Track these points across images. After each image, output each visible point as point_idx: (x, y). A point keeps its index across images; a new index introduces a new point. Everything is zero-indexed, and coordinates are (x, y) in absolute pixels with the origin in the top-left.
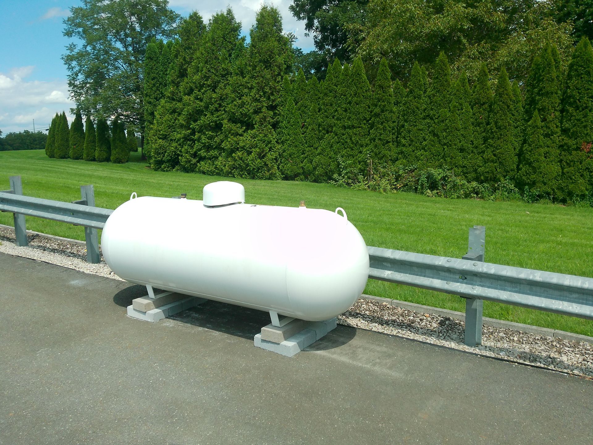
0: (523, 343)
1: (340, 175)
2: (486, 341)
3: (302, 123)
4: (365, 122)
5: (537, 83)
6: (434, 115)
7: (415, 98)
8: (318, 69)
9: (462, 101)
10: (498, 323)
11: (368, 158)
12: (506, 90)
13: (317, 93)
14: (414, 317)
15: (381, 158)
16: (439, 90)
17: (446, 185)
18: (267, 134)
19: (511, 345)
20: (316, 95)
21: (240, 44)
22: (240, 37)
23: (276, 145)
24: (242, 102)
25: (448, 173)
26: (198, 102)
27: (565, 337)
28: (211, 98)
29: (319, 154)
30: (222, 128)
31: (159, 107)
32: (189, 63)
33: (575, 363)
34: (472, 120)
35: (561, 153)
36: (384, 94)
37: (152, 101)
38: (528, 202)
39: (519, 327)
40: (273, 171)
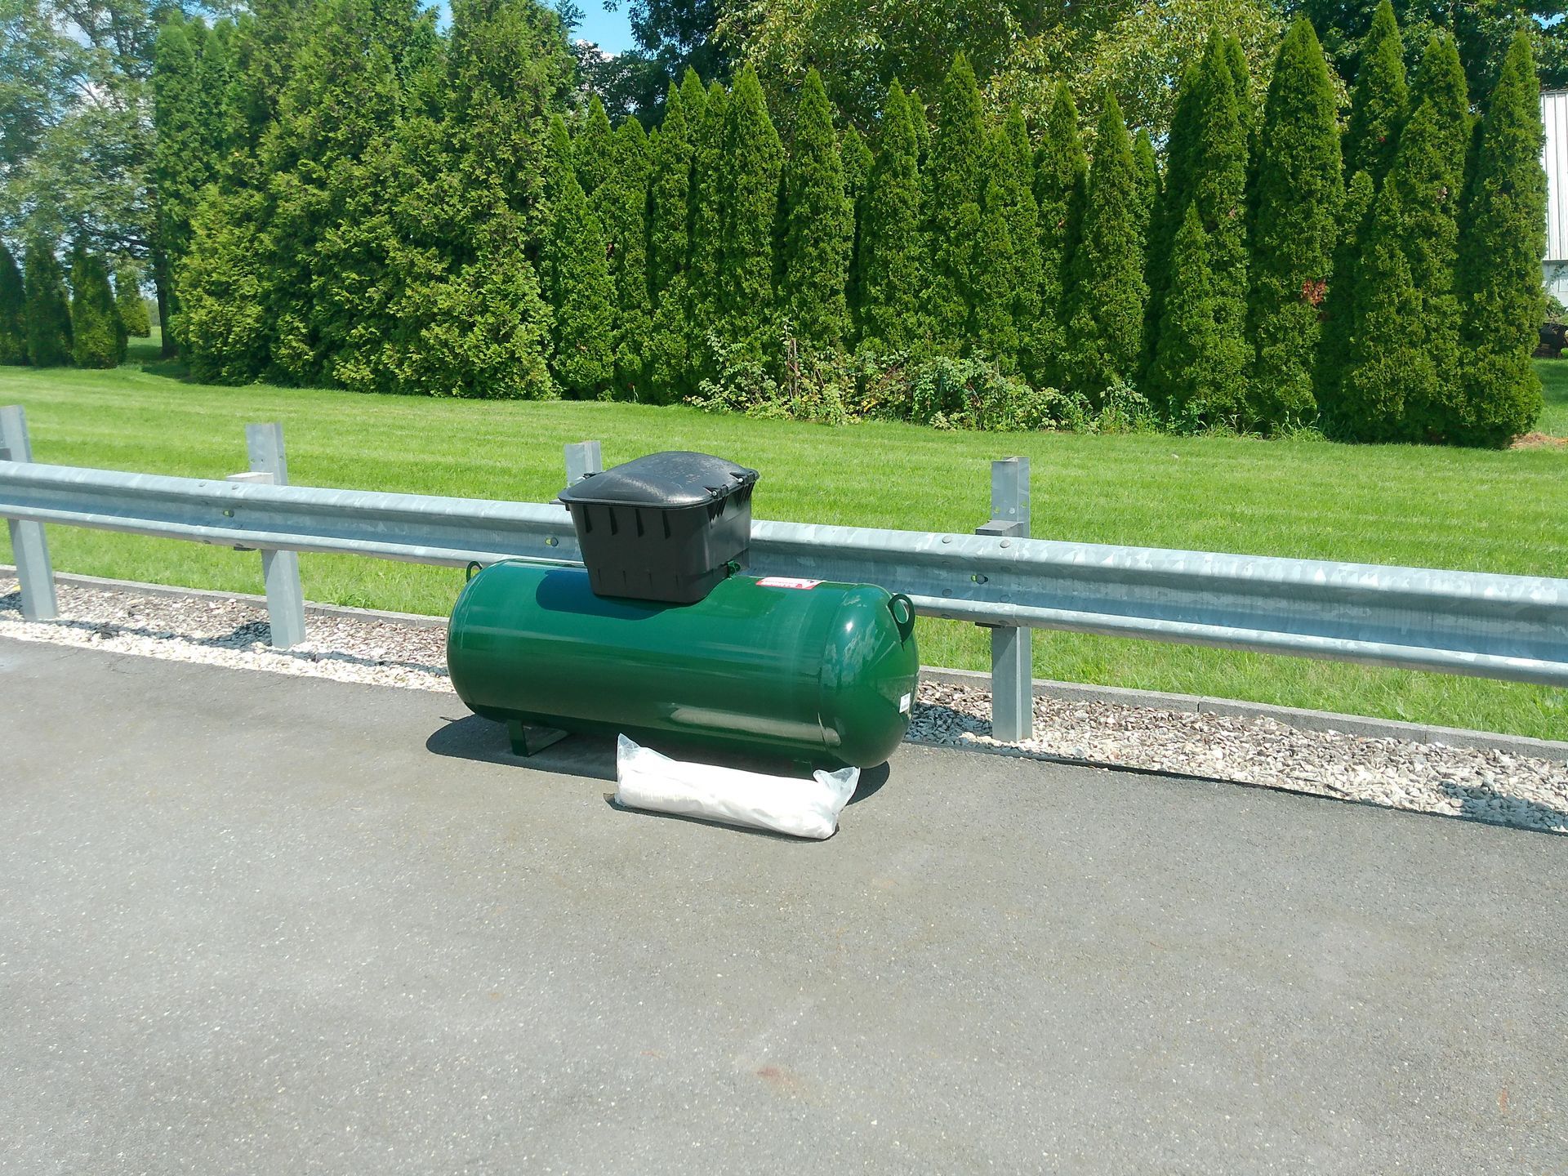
1: (715, 381)
2: (1045, 731)
3: (607, 244)
5: (1192, 132)
6: (948, 219)
7: (895, 176)
8: (646, 100)
9: (1012, 183)
10: (1073, 690)
11: (784, 335)
12: (1119, 152)
15: (817, 336)
16: (955, 155)
17: (982, 399)
18: (513, 276)
19: (1099, 734)
20: (641, 169)
21: (424, 29)
22: (421, 9)
23: (541, 304)
24: (437, 187)
25: (985, 369)
26: (311, 189)
27: (1223, 711)
28: (350, 178)
29: (657, 328)
30: (387, 262)
31: (203, 206)
32: (282, 82)
33: (1239, 760)
34: (1039, 231)
35: (1254, 309)
36: (817, 165)
37: (182, 189)
38: (1180, 433)
39: (1121, 696)
40: (535, 376)
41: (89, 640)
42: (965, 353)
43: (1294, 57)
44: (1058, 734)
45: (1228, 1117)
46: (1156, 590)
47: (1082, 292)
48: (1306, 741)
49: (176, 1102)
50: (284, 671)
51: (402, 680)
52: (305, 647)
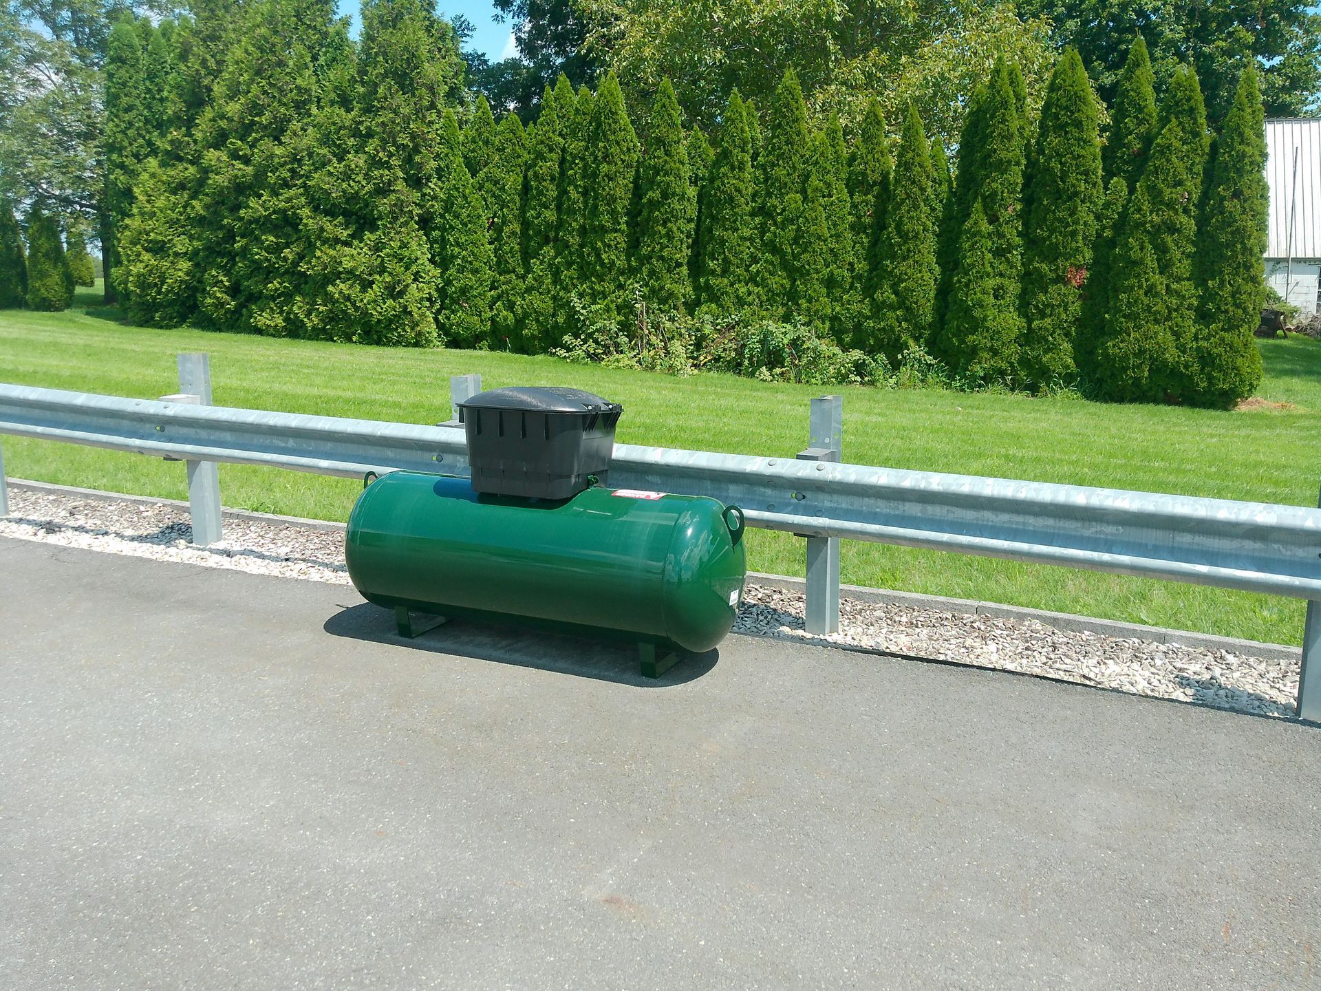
0: (917, 627)
1: (576, 336)
2: (849, 626)
3: (487, 219)
5: (980, 140)
6: (775, 207)
7: (733, 169)
8: (524, 100)
9: (830, 178)
10: (873, 594)
11: (636, 299)
12: (919, 155)
15: (663, 301)
16: (783, 153)
17: (800, 357)
19: (894, 630)
20: (519, 156)
21: (338, 34)
22: (336, 17)
23: (430, 267)
24: (345, 166)
25: (803, 332)
26: (238, 164)
27: (997, 613)
28: (272, 156)
29: (529, 290)
30: (300, 227)
31: (145, 176)
32: (216, 74)
33: (1010, 654)
34: (850, 219)
35: (1026, 289)
36: (668, 159)
37: (127, 162)
38: (963, 390)
39: (912, 600)
40: (423, 327)
41: (35, 534)
42: (786, 318)
43: (1064, 81)
44: (860, 630)
45: (999, 942)
46: (946, 508)
47: (886, 271)
48: (1065, 640)
49: (101, 918)
50: (203, 564)
51: (305, 574)
52: (221, 545)
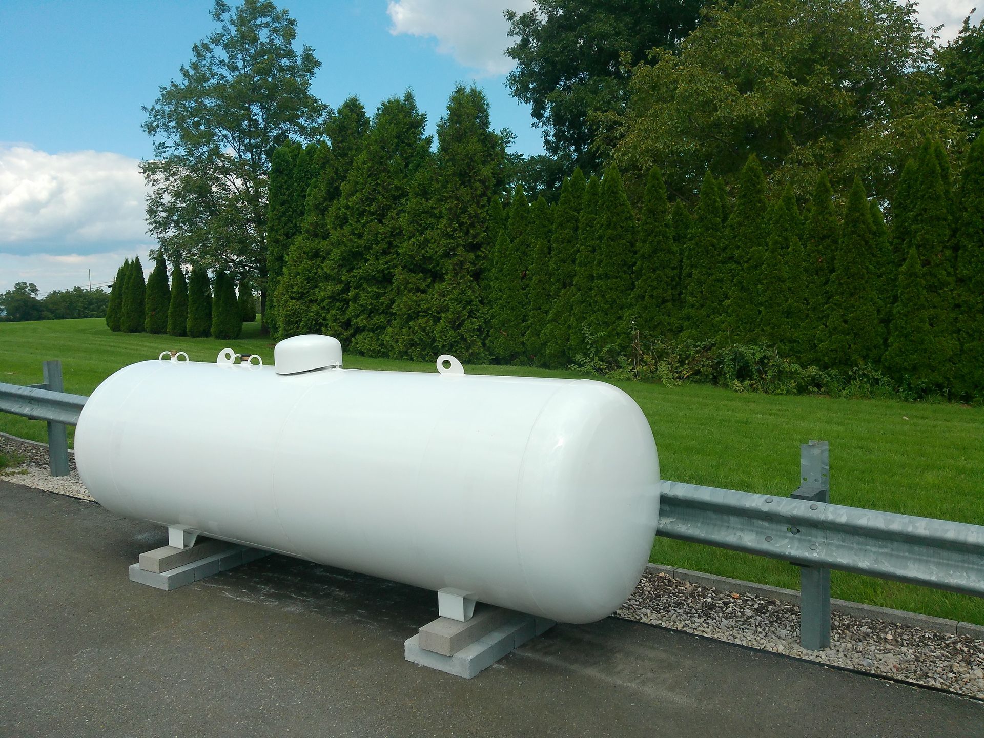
0: (902, 645)
1: (586, 355)
2: (838, 641)
3: (522, 271)
4: (625, 268)
5: (912, 202)
6: (742, 257)
8: (550, 185)
9: (788, 234)
10: (858, 609)
11: (632, 328)
13: (546, 223)
14: (712, 598)
15: (654, 328)
16: (748, 217)
17: (766, 372)
18: (465, 290)
19: (882, 648)
20: (544, 226)
21: (423, 148)
22: (424, 137)
23: (481, 306)
24: (426, 239)
25: (768, 353)
27: (977, 635)
28: (377, 234)
29: (550, 322)
30: (393, 280)
31: (292, 248)
34: (805, 264)
35: (957, 318)
36: (656, 224)
38: (906, 400)
39: (894, 616)
40: (474, 349)
42: (754, 341)
43: (982, 153)
44: (849, 645)
46: (932, 551)
